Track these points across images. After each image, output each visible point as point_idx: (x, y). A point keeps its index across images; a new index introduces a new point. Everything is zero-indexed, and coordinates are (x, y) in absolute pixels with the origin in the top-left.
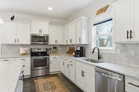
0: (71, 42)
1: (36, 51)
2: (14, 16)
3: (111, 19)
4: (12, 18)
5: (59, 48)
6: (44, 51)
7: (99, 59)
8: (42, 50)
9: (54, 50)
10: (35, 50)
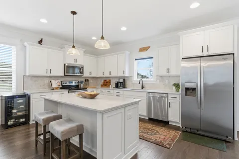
0: (110, 74)
1: (68, 84)
2: (42, 39)
3: (153, 58)
4: (40, 42)
5: (91, 81)
6: (76, 84)
7: (142, 88)
8: (74, 84)
9: (86, 82)
10: (66, 83)
